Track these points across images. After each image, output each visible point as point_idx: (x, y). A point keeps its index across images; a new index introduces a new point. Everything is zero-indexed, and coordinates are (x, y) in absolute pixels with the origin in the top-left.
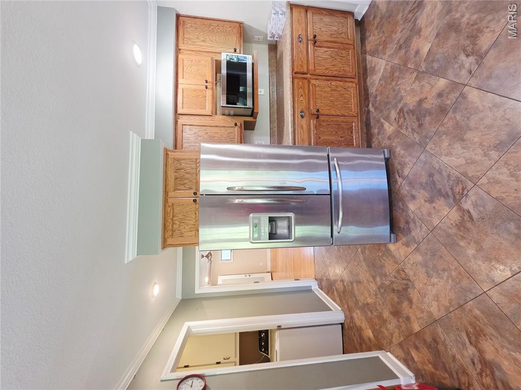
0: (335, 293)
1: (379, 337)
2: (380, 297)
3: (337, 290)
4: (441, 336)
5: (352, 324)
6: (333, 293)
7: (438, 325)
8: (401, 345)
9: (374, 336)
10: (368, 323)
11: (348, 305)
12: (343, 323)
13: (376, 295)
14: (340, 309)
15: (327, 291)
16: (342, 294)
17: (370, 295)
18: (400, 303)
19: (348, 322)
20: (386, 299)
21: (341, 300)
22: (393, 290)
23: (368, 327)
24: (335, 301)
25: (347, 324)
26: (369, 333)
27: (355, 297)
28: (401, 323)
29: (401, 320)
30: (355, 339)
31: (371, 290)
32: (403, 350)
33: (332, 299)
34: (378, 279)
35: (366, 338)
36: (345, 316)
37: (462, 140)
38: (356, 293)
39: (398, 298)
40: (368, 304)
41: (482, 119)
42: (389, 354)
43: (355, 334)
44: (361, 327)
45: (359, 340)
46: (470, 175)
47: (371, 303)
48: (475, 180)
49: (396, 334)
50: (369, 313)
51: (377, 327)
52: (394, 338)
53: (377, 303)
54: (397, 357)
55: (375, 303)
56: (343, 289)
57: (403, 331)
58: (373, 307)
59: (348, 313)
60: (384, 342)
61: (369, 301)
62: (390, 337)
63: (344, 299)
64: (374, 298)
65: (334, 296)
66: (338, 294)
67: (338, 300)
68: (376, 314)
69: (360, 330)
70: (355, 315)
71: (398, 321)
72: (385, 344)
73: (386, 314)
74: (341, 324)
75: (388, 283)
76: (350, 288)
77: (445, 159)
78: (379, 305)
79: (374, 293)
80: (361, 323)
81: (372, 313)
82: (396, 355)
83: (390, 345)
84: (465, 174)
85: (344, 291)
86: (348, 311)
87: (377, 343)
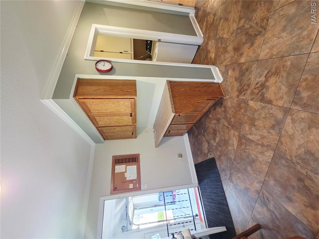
0: (205, 23)
1: (217, 59)
2: (234, 35)
3: (207, 22)
4: (253, 68)
5: (205, 48)
6: (203, 23)
7: (257, 63)
8: (226, 66)
9: (214, 58)
10: (216, 49)
11: (209, 35)
12: (200, 46)
13: (232, 33)
14: (203, 36)
15: (199, 20)
16: (209, 26)
17: (228, 32)
18: (244, 44)
19: (204, 46)
20: (237, 38)
21: (206, 30)
22: (247, 33)
23: (214, 52)
24: (201, 29)
25: (202, 47)
26: (213, 55)
27: (217, 30)
28: (236, 55)
29: (236, 54)
30: (203, 56)
31: (231, 29)
32: (226, 68)
33: (200, 28)
34: (242, 21)
35: (209, 57)
36: (204, 42)
38: (220, 28)
39: (246, 40)
40: (222, 38)
42: (217, 68)
43: (204, 53)
44: (209, 51)
45: (204, 57)
47: (225, 38)
49: (227, 61)
50: (220, 44)
51: (219, 54)
52: (225, 62)
53: (229, 40)
54: (220, 70)
55: (228, 39)
56: (212, 21)
57: (233, 60)
58: (224, 41)
59: (206, 40)
60: (218, 62)
61: (225, 36)
62: (223, 61)
63: (209, 30)
64: (229, 35)
65: (203, 26)
66: (206, 24)
67: (204, 29)
68: (223, 46)
69: (208, 52)
70: (210, 43)
71: (234, 54)
72: (218, 63)
73: (230, 48)
74: (199, 46)
75: (247, 26)
76: (217, 23)
78: (230, 41)
79: (232, 32)
80: (211, 49)
81: (221, 45)
82: (221, 69)
83: (220, 64)
85: (212, 24)
86: (207, 38)
87: (214, 61)
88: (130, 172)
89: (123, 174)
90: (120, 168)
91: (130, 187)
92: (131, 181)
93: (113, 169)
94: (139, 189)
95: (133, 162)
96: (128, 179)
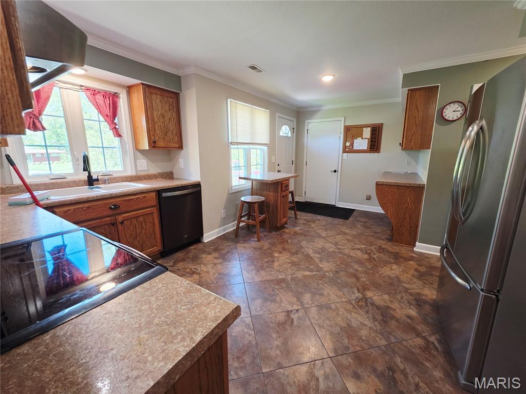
37: (349, 325)
41: (331, 326)
46: (351, 305)
48: (349, 302)
77: (367, 322)
84: (354, 307)
88: (361, 143)
89: (361, 135)
90: (367, 133)
91: (347, 143)
92: (352, 145)
93: (367, 126)
94: (344, 151)
95: (371, 145)
96: (355, 140)
